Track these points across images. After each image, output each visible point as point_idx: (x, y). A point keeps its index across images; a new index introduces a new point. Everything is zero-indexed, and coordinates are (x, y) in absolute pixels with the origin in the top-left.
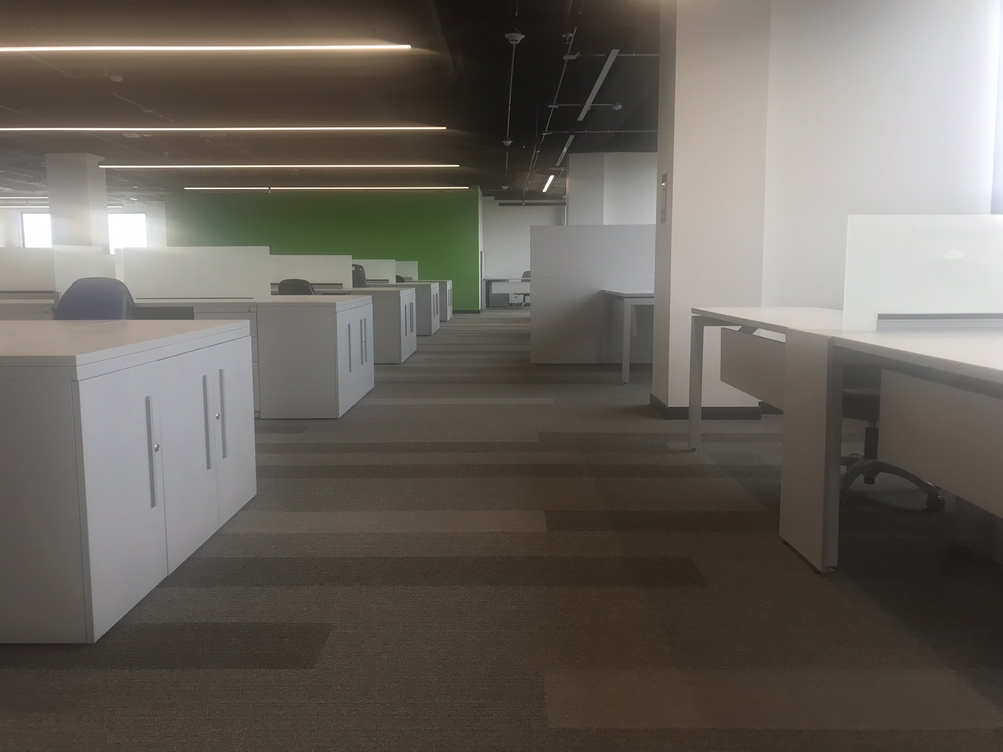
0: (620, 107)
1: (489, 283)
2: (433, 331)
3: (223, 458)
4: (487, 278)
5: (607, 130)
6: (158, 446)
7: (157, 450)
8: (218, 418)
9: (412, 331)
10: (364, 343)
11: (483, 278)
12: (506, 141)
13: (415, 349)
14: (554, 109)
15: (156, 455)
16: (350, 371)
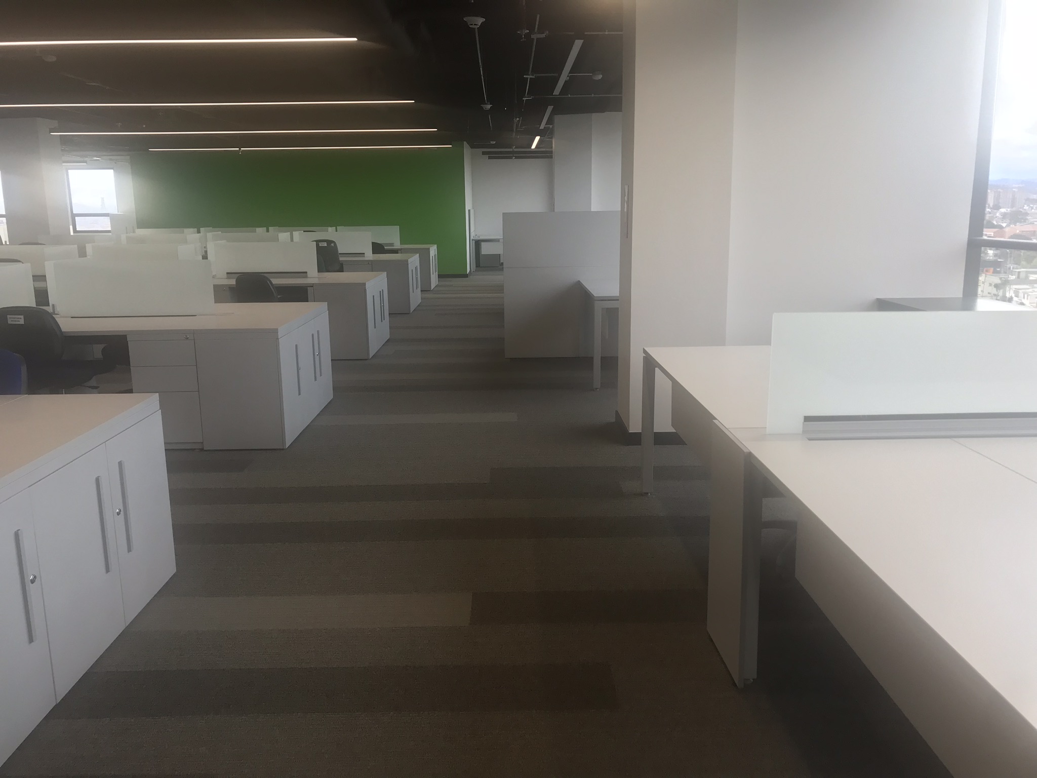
0: (600, 77)
1: (478, 244)
2: (412, 308)
3: (128, 552)
4: (477, 238)
5: (591, 94)
6: (35, 577)
7: (33, 581)
8: (118, 514)
9: (382, 318)
10: (317, 358)
11: (472, 238)
12: (486, 105)
13: (389, 337)
14: (530, 78)
15: (32, 589)
16: (299, 394)
